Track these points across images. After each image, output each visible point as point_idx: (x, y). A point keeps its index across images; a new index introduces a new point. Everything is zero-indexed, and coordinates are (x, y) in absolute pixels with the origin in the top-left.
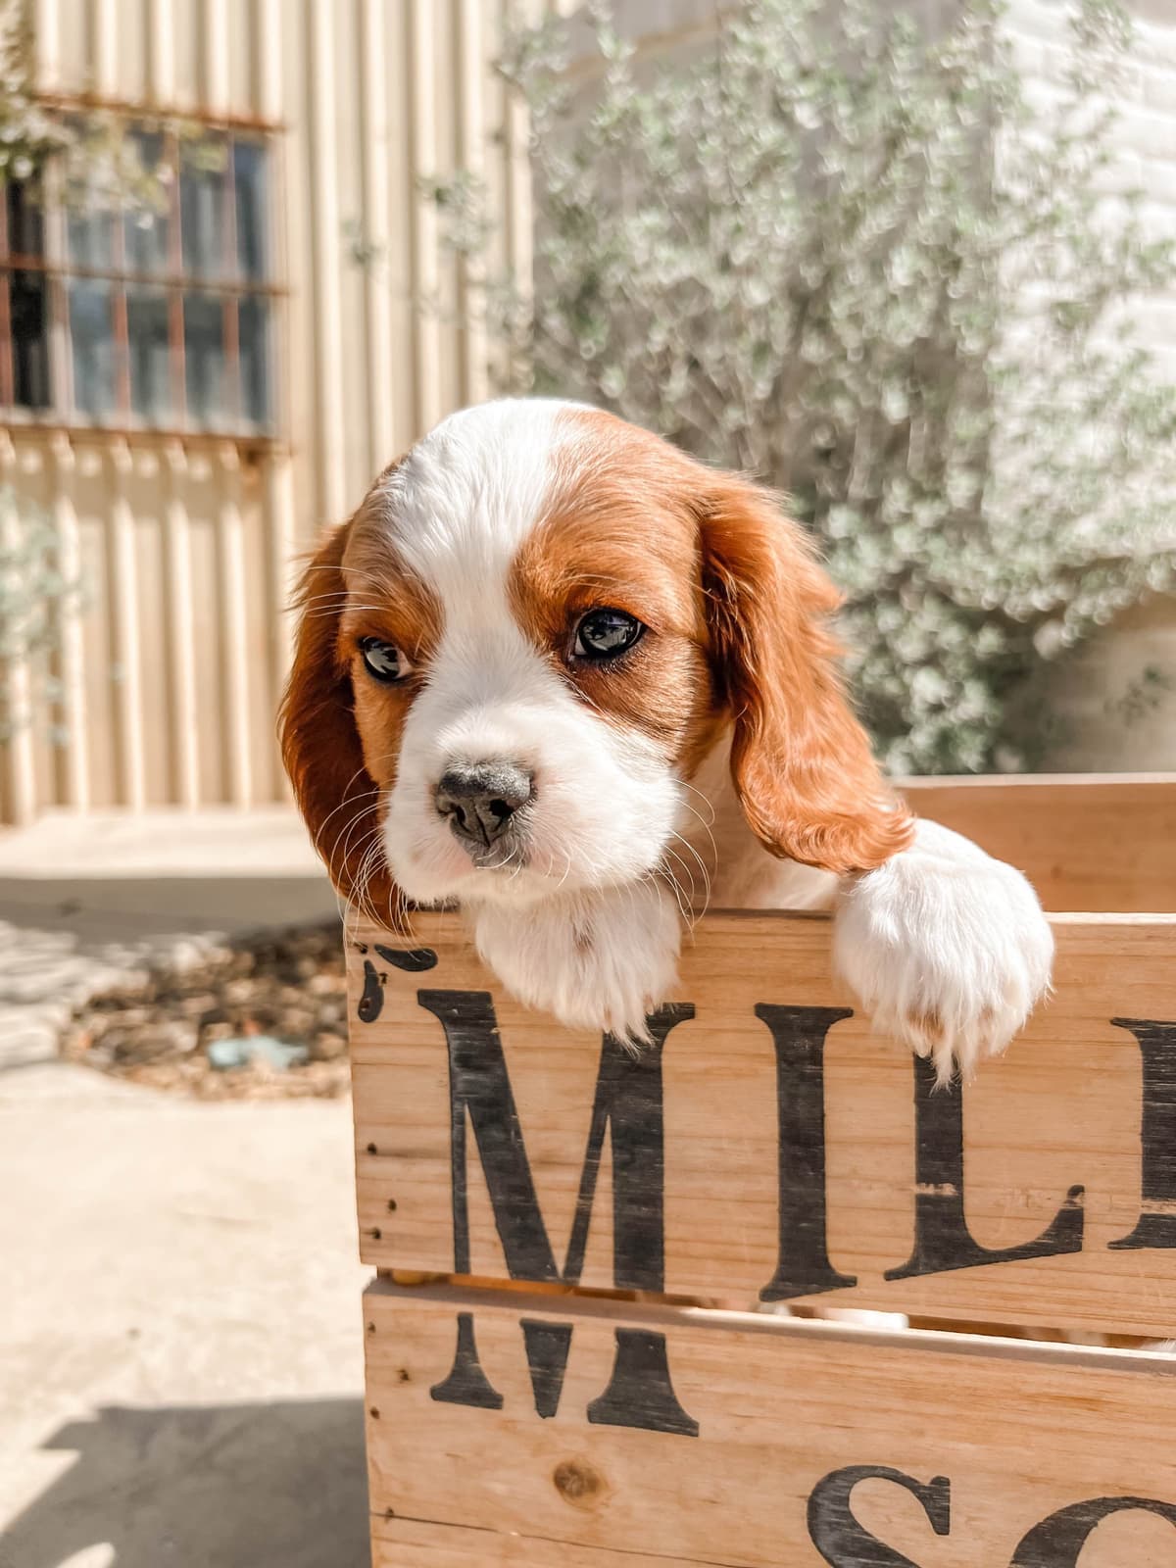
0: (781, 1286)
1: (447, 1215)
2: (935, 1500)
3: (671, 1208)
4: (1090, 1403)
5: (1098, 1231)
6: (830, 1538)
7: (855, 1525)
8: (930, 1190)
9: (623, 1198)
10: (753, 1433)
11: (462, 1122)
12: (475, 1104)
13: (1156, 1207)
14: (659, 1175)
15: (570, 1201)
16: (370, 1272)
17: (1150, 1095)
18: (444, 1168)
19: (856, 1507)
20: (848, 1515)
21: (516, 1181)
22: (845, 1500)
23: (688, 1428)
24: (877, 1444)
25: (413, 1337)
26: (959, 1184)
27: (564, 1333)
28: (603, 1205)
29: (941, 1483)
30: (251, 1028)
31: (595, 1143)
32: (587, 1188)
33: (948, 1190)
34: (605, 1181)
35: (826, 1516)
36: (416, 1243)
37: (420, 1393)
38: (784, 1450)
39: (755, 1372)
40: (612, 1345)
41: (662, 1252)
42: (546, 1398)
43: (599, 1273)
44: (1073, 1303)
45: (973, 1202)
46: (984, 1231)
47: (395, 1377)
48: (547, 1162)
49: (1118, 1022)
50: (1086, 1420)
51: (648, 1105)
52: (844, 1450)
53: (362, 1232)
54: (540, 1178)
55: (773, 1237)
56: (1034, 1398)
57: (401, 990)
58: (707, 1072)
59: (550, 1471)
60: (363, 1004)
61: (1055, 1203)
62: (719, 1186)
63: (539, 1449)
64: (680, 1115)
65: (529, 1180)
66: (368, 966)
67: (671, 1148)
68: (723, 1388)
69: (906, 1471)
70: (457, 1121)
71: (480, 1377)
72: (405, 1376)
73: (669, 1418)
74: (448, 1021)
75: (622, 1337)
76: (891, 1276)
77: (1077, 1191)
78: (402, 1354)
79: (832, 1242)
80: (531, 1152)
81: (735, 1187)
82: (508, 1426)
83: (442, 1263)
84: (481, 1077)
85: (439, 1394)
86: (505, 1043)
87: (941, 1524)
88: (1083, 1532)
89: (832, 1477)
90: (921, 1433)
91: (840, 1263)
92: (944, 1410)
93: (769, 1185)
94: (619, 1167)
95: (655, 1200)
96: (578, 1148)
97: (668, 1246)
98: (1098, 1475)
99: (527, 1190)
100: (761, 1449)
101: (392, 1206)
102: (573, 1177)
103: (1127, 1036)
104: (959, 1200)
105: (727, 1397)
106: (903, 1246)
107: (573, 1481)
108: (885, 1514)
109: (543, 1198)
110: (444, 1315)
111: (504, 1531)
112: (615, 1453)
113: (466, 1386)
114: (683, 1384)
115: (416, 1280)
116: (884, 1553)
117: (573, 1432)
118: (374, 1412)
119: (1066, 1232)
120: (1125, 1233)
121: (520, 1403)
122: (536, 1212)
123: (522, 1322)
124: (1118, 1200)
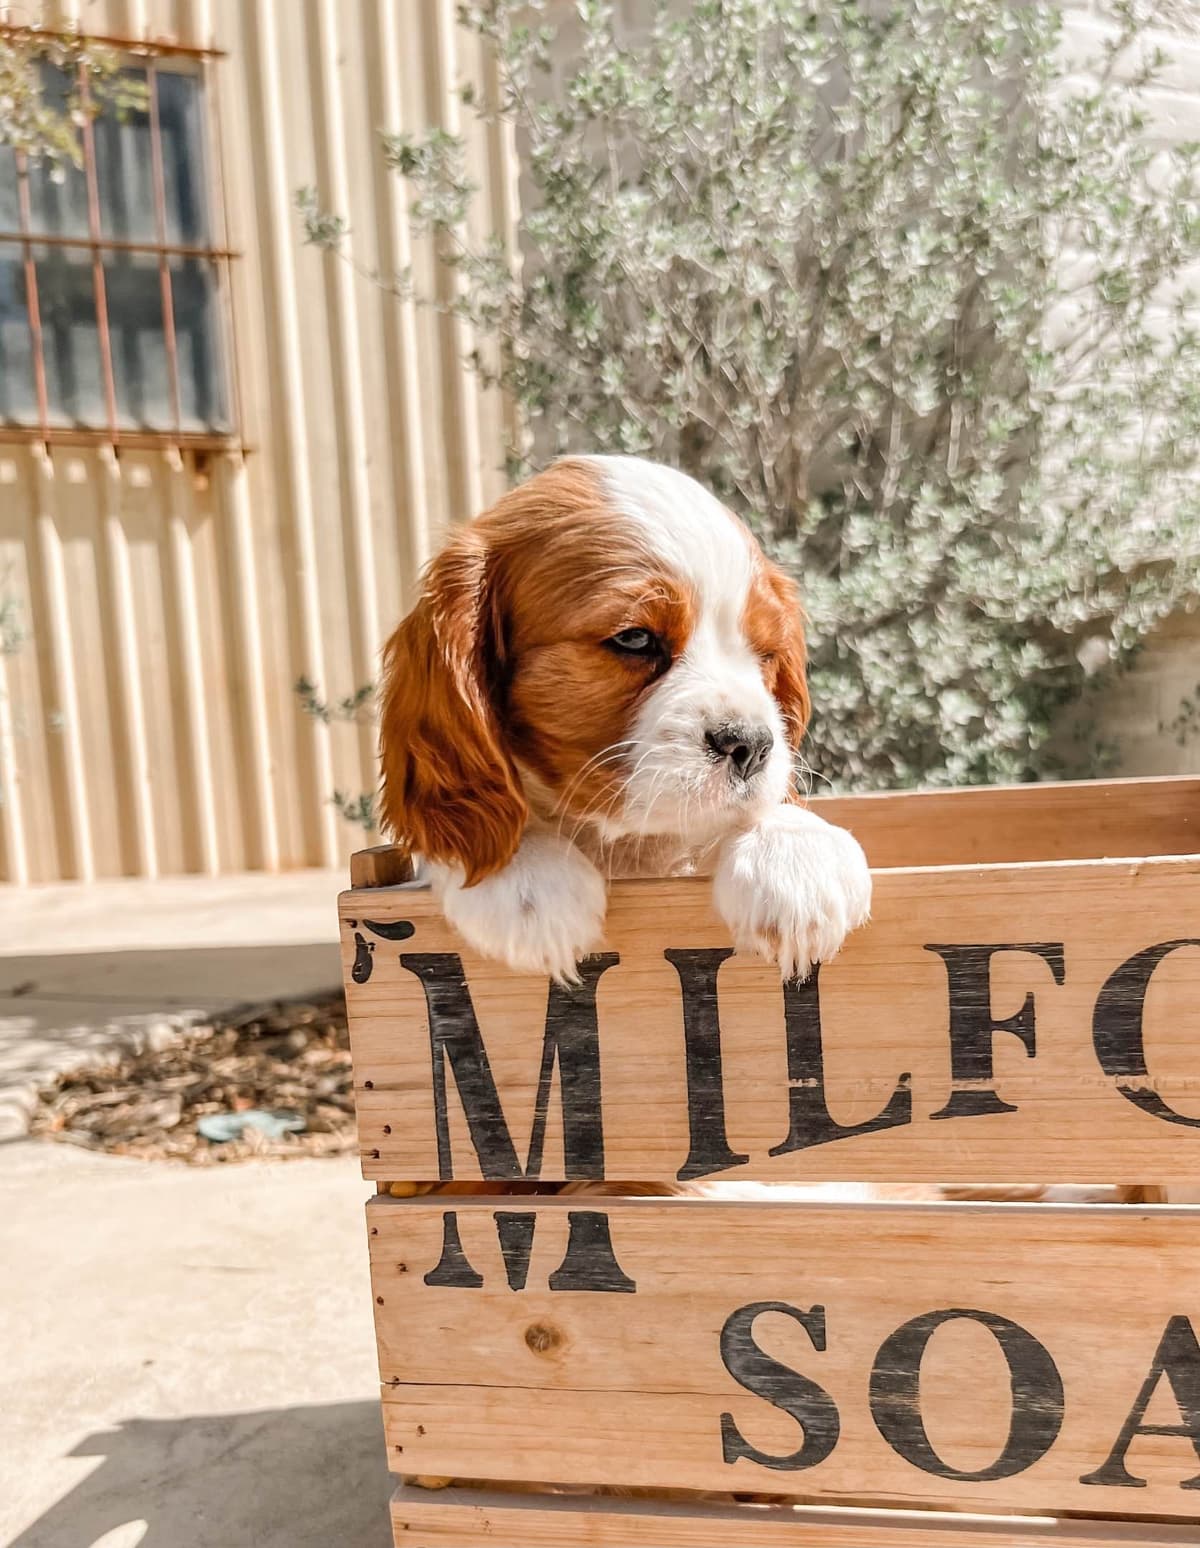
0: (692, 1167)
1: (432, 1133)
2: (814, 1324)
3: (607, 1112)
4: (922, 1238)
5: (921, 1108)
6: (737, 1363)
7: (757, 1349)
8: (799, 1084)
9: (569, 1108)
10: (676, 1285)
11: (442, 1058)
12: (449, 1042)
13: (964, 1085)
14: (597, 1087)
15: (529, 1114)
16: (371, 1189)
17: (954, 1001)
18: (428, 1096)
19: (756, 1336)
20: (751, 1342)
21: (487, 1102)
22: (748, 1331)
23: (627, 1286)
24: (768, 1284)
25: (408, 1234)
26: (820, 1078)
27: (529, 1219)
28: (554, 1114)
29: (818, 1310)
30: (239, 1104)
31: (547, 1066)
32: (541, 1102)
33: (812, 1083)
34: (555, 1095)
35: (735, 1345)
36: (409, 1157)
37: (416, 1279)
38: (701, 1296)
39: (675, 1237)
40: (566, 1225)
41: (602, 1148)
42: (516, 1271)
43: (553, 1168)
44: (907, 1162)
45: (831, 1091)
46: (840, 1112)
47: (394, 1269)
48: (510, 1085)
49: (929, 947)
50: (923, 1252)
51: (586, 1033)
52: (746, 1290)
53: (363, 1153)
54: (504, 1097)
55: (685, 1129)
56: (880, 1238)
57: (386, 954)
58: (629, 1005)
59: (522, 1332)
60: (356, 968)
61: (891, 1088)
62: (642, 1092)
63: (512, 1317)
64: (610, 1039)
65: (497, 1100)
66: (358, 936)
67: (604, 1063)
68: (652, 1252)
69: (792, 1304)
70: (437, 1056)
71: (465, 1263)
72: (403, 1268)
73: (613, 1280)
74: (425, 978)
75: (572, 1216)
76: (773, 1152)
77: (905, 1077)
78: (400, 1250)
79: (729, 1130)
80: (497, 1078)
81: (658, 1092)
82: (488, 1299)
83: (432, 1174)
84: (454, 1021)
85: (429, 1280)
86: (472, 993)
87: (820, 1343)
88: (924, 1340)
89: (737, 1313)
90: (801, 1273)
91: (735, 1146)
92: (817, 1253)
93: (680, 1088)
94: (565, 1083)
95: (594, 1107)
96: (534, 1071)
97: (606, 1143)
98: (930, 1292)
99: (496, 1108)
100: (684, 1296)
101: (388, 1130)
102: (531, 1094)
103: (936, 957)
104: (820, 1089)
105: (657, 1258)
106: (782, 1129)
107: (541, 1338)
108: (779, 1341)
109: (507, 1113)
110: (432, 1215)
111: (488, 1385)
112: (572, 1312)
113: (453, 1272)
114: (625, 1252)
115: (411, 1190)
116: (777, 1369)
117: (539, 1299)
118: (380, 1301)
119: (899, 1108)
120: (942, 1106)
121: (496, 1279)
122: (503, 1124)
123: (496, 1215)
124: (934, 1083)
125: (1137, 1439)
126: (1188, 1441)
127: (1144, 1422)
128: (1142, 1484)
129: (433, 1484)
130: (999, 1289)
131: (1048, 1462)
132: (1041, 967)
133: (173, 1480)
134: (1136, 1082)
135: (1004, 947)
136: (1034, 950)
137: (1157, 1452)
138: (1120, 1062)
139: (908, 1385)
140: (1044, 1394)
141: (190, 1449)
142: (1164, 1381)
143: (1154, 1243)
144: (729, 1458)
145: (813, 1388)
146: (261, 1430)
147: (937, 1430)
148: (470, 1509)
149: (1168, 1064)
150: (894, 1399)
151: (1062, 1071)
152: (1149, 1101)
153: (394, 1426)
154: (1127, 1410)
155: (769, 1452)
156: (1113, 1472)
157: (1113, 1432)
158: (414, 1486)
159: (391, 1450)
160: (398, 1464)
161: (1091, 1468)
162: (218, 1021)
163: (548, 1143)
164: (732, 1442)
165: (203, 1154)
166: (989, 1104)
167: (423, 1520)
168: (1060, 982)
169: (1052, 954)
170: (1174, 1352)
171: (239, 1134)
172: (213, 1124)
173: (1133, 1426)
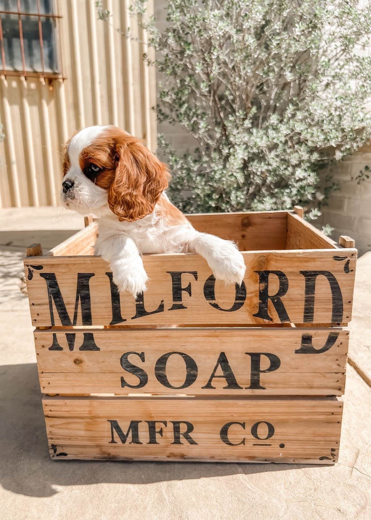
0: (114, 322)
1: (50, 315)
2: (142, 356)
3: (92, 310)
4: (167, 337)
5: (166, 308)
6: (124, 365)
7: (129, 362)
8: (138, 303)
9: (83, 309)
10: (109, 349)
11: (51, 298)
12: (52, 294)
13: (175, 303)
14: (90, 304)
15: (73, 311)
16: (35, 328)
17: (173, 284)
18: (48, 307)
19: (129, 359)
20: (127, 361)
21: (63, 308)
22: (127, 358)
23: (98, 349)
24: (132, 347)
25: (44, 339)
26: (143, 301)
27: (74, 335)
28: (80, 311)
29: (143, 353)
31: (77, 299)
32: (76, 308)
33: (141, 303)
34: (80, 306)
35: (123, 361)
36: (43, 321)
37: (47, 349)
38: (116, 351)
39: (110, 338)
40: (83, 336)
41: (91, 318)
42: (71, 347)
44: (163, 320)
45: (146, 305)
46: (147, 309)
47: (41, 347)
48: (68, 304)
49: (167, 272)
50: (167, 340)
51: (87, 292)
52: (126, 349)
53: (32, 320)
54: (67, 307)
55: (111, 313)
56: (157, 337)
57: (36, 274)
58: (97, 285)
59: (73, 360)
60: (29, 276)
61: (159, 303)
62: (101, 305)
63: (70, 357)
64: (93, 293)
65: (65, 307)
66: (29, 269)
67: (92, 299)
68: (104, 342)
69: (137, 352)
70: (50, 297)
71: (58, 345)
73: (95, 348)
74: (46, 279)
75: (85, 335)
76: (132, 318)
77: (162, 301)
78: (42, 342)
79: (122, 313)
80: (65, 302)
81: (104, 305)
82: (64, 353)
83: (49, 325)
84: (55, 289)
85: (50, 349)
86: (58, 283)
87: (143, 360)
88: (167, 359)
89: (124, 355)
90: (139, 345)
91: (123, 317)
92: (142, 340)
93: (110, 304)
94: (82, 303)
95: (89, 309)
96: (74, 301)
97: (92, 317)
98: (168, 349)
99: (65, 309)
100: (112, 351)
101: (38, 315)
102: (74, 306)
103: (169, 274)
104: (143, 304)
105: (105, 343)
106: (134, 313)
107: (77, 362)
108: (134, 360)
109: (68, 311)
110: (50, 334)
111: (65, 373)
112: (85, 355)
113: (55, 347)
114: (97, 342)
115: (43, 328)
116: (134, 366)
117: (77, 353)
118: (38, 354)
119: (161, 308)
120: (170, 307)
121: (66, 349)
122: (67, 313)
123: (66, 334)
124: (169, 302)
125: (214, 379)
126: (225, 379)
127: (215, 375)
128: (215, 388)
129: (53, 395)
130: (183, 347)
131: (194, 384)
132: (192, 277)
134: (213, 302)
135: (184, 272)
136: (191, 273)
137: (218, 381)
138: (209, 297)
139: (164, 369)
140: (193, 370)
142: (219, 365)
143: (217, 336)
144: (123, 386)
145: (142, 370)
147: (170, 378)
148: (62, 401)
149: (220, 298)
150: (160, 372)
151: (198, 300)
152: (216, 306)
153: (42, 382)
154: (212, 373)
155: (132, 385)
156: (209, 386)
157: (208, 378)
158: (48, 396)
159: (42, 388)
160: (44, 391)
161: (204, 385)
163: (78, 317)
164: (123, 383)
166: (181, 307)
167: (51, 404)
168: (196, 280)
169: (195, 274)
170: (222, 360)
173: (213, 376)
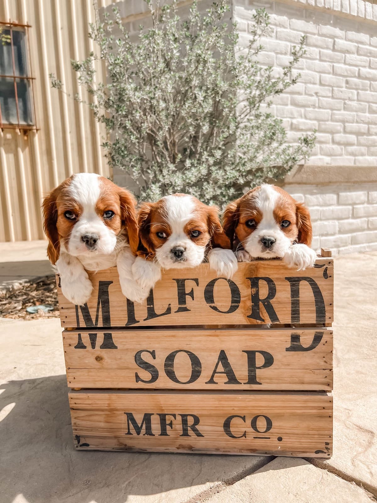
0: (129, 323)
1: (76, 318)
2: (153, 354)
3: (111, 313)
4: (174, 336)
5: (173, 310)
6: (138, 362)
7: (142, 359)
8: (149, 306)
9: (103, 312)
10: (126, 347)
13: (180, 306)
14: (109, 308)
15: (95, 313)
16: (63, 329)
17: (178, 290)
18: (75, 310)
19: (142, 357)
22: (140, 356)
23: (116, 348)
24: (144, 346)
25: (71, 338)
26: (153, 305)
27: (96, 334)
28: (100, 313)
29: (154, 351)
30: (37, 303)
31: (99, 304)
32: (98, 311)
33: (152, 306)
34: (100, 310)
35: (137, 358)
36: (70, 323)
37: (73, 347)
38: (131, 349)
39: (125, 338)
40: (103, 336)
42: (93, 346)
43: (100, 324)
44: (170, 321)
45: (155, 308)
46: (157, 312)
47: (68, 345)
48: (91, 308)
49: (173, 279)
50: (174, 339)
51: (107, 297)
52: (139, 348)
53: (61, 322)
54: (90, 310)
55: (127, 316)
56: (166, 336)
58: (115, 291)
59: (95, 358)
61: (167, 307)
62: (118, 309)
63: (93, 354)
64: (112, 298)
67: (111, 304)
68: (121, 341)
69: (149, 350)
71: (83, 344)
72: (70, 345)
73: (113, 346)
75: (105, 334)
76: (145, 320)
77: (170, 305)
78: (69, 341)
79: (135, 316)
80: (89, 306)
81: (121, 308)
82: (87, 351)
83: (76, 326)
85: (76, 347)
87: (154, 357)
88: (174, 356)
89: (138, 352)
90: (150, 344)
91: (137, 319)
92: (153, 339)
93: (126, 308)
94: (102, 307)
95: (108, 312)
96: (96, 305)
97: (111, 319)
98: (176, 347)
99: (88, 312)
100: (127, 349)
101: (66, 317)
102: (96, 310)
103: (175, 281)
104: (153, 307)
106: (146, 316)
107: (99, 359)
108: (146, 357)
109: (91, 313)
110: (76, 334)
111: (88, 369)
112: (105, 353)
113: (80, 346)
114: (114, 340)
115: (71, 329)
116: (146, 363)
117: (98, 351)
118: (65, 352)
119: (169, 311)
120: (176, 310)
121: (89, 348)
122: (90, 316)
123: (90, 334)
124: (175, 305)
125: (216, 374)
126: (225, 375)
127: (217, 371)
128: (217, 383)
129: (77, 389)
130: (188, 346)
131: (199, 380)
132: (194, 283)
133: (21, 394)
134: (213, 305)
135: (188, 279)
136: (193, 280)
137: (220, 377)
138: (209, 301)
139: (172, 365)
140: (198, 366)
141: (26, 387)
142: (220, 363)
143: (217, 336)
144: (137, 381)
145: (153, 367)
146: (42, 382)
147: (177, 374)
148: (85, 394)
149: (218, 301)
150: (169, 368)
151: (199, 303)
152: (215, 308)
153: (69, 378)
154: (214, 369)
155: (145, 380)
156: (211, 381)
157: (211, 373)
158: (73, 390)
159: (68, 383)
160: (70, 386)
161: (207, 381)
162: (31, 282)
163: (99, 319)
164: (138, 378)
165: (28, 317)
166: (186, 310)
167: (75, 397)
168: (198, 286)
169: (196, 280)
170: (222, 357)
171: (37, 311)
172: (30, 309)
173: (215, 372)
